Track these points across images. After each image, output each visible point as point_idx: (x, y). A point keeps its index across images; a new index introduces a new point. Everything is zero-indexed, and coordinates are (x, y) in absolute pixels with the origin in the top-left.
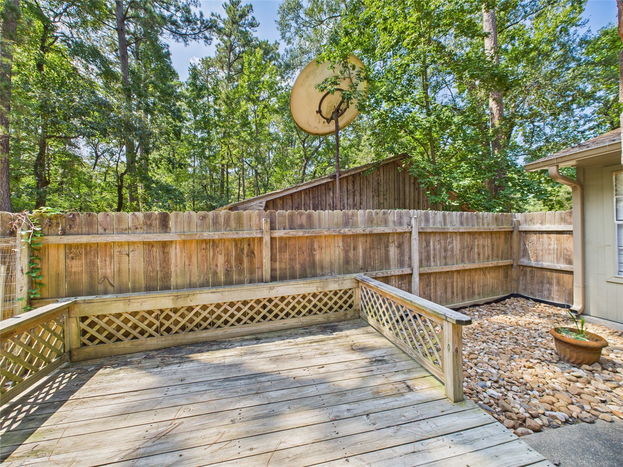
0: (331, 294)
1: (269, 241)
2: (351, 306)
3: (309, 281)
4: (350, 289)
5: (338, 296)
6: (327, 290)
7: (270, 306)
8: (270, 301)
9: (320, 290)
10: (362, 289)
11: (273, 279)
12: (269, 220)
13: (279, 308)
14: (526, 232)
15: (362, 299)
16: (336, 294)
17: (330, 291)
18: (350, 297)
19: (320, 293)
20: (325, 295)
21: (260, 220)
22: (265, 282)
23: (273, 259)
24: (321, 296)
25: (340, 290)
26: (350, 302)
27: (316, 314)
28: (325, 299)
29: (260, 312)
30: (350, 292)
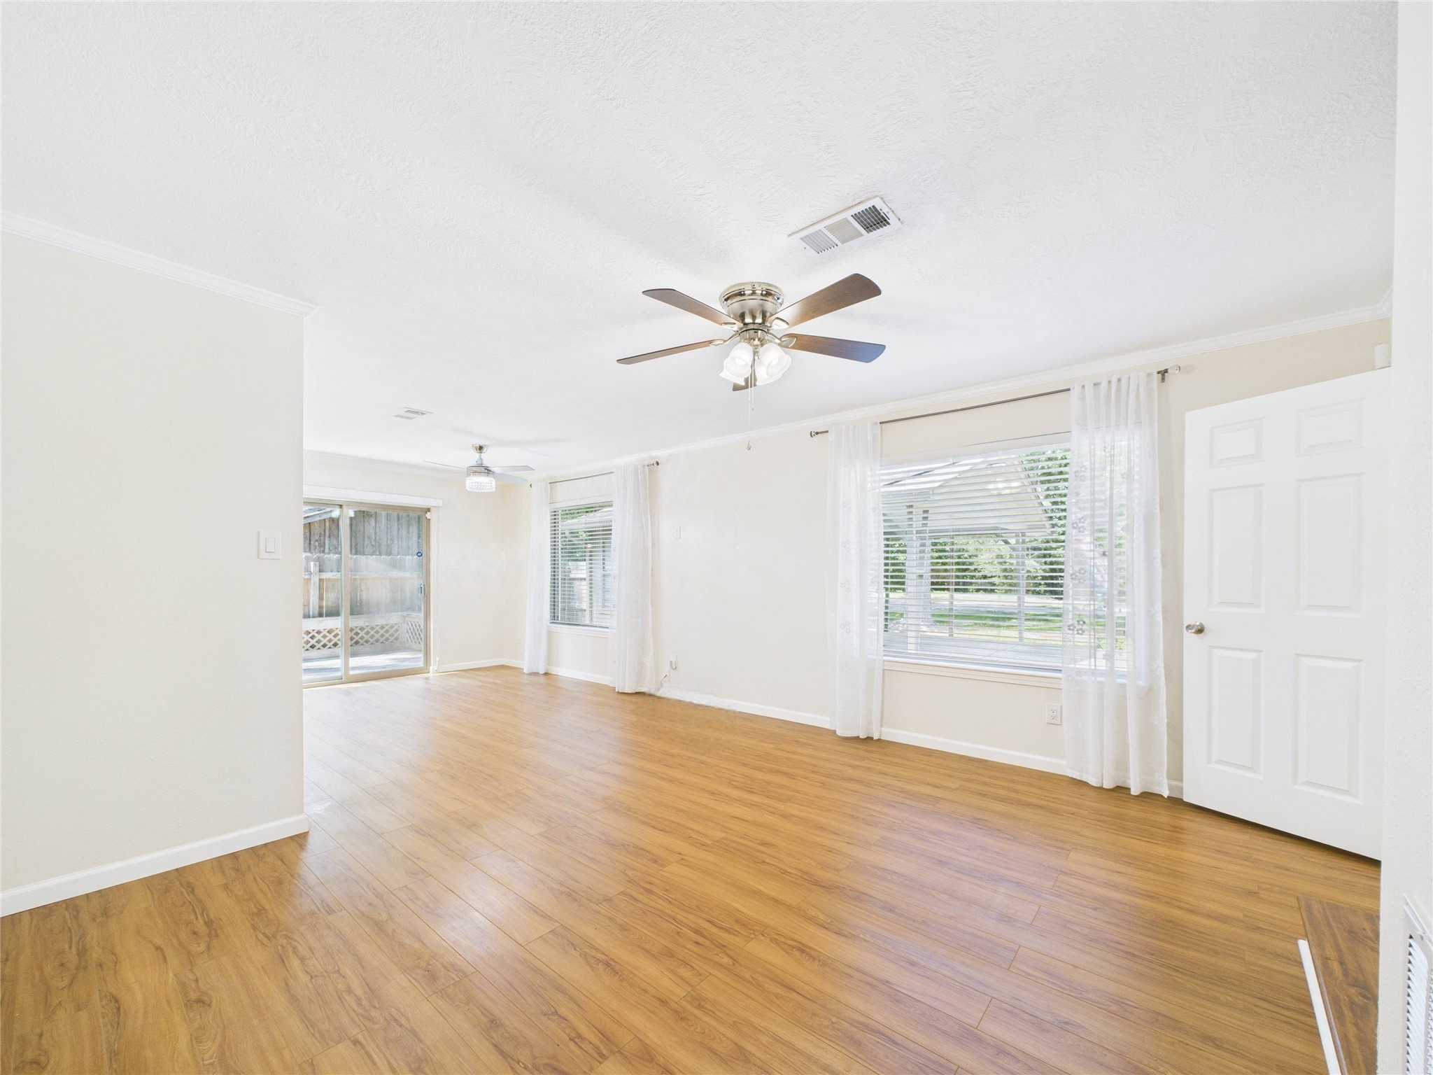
0: (377, 628)
1: (318, 581)
2: (396, 639)
3: (356, 616)
4: (396, 624)
5: (385, 629)
6: (373, 624)
7: (318, 637)
8: (319, 632)
9: (367, 624)
10: (408, 623)
11: (321, 615)
12: (317, 563)
13: (328, 638)
14: (574, 579)
15: (408, 632)
16: (382, 627)
17: (377, 626)
18: (396, 631)
19: (367, 626)
20: (373, 628)
21: (307, 564)
22: (313, 617)
23: (321, 598)
24: (368, 629)
25: (387, 625)
26: (396, 635)
27: (362, 644)
28: (372, 632)
29: (309, 642)
30: (396, 627)
